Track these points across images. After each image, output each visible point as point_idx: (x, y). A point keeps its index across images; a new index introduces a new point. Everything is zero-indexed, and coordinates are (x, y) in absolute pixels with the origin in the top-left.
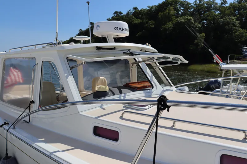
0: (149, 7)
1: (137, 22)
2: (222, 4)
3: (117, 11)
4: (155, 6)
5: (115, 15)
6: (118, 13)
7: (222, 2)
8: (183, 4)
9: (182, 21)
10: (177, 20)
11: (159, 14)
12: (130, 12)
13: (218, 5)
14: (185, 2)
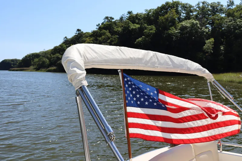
0: (146, 10)
1: (134, 27)
2: (228, 6)
3: (108, 17)
4: (153, 9)
5: (106, 20)
6: (109, 18)
7: (229, 3)
8: (184, 7)
9: (186, 25)
10: (182, 25)
11: (159, 18)
12: (123, 16)
13: (224, 7)
14: (186, 4)
